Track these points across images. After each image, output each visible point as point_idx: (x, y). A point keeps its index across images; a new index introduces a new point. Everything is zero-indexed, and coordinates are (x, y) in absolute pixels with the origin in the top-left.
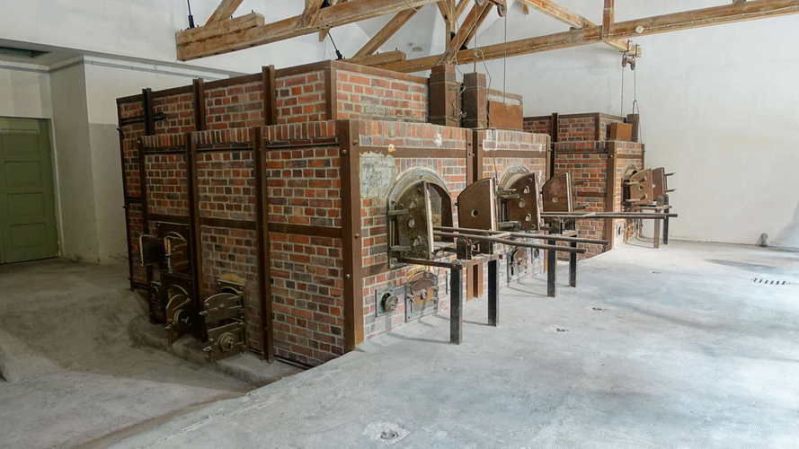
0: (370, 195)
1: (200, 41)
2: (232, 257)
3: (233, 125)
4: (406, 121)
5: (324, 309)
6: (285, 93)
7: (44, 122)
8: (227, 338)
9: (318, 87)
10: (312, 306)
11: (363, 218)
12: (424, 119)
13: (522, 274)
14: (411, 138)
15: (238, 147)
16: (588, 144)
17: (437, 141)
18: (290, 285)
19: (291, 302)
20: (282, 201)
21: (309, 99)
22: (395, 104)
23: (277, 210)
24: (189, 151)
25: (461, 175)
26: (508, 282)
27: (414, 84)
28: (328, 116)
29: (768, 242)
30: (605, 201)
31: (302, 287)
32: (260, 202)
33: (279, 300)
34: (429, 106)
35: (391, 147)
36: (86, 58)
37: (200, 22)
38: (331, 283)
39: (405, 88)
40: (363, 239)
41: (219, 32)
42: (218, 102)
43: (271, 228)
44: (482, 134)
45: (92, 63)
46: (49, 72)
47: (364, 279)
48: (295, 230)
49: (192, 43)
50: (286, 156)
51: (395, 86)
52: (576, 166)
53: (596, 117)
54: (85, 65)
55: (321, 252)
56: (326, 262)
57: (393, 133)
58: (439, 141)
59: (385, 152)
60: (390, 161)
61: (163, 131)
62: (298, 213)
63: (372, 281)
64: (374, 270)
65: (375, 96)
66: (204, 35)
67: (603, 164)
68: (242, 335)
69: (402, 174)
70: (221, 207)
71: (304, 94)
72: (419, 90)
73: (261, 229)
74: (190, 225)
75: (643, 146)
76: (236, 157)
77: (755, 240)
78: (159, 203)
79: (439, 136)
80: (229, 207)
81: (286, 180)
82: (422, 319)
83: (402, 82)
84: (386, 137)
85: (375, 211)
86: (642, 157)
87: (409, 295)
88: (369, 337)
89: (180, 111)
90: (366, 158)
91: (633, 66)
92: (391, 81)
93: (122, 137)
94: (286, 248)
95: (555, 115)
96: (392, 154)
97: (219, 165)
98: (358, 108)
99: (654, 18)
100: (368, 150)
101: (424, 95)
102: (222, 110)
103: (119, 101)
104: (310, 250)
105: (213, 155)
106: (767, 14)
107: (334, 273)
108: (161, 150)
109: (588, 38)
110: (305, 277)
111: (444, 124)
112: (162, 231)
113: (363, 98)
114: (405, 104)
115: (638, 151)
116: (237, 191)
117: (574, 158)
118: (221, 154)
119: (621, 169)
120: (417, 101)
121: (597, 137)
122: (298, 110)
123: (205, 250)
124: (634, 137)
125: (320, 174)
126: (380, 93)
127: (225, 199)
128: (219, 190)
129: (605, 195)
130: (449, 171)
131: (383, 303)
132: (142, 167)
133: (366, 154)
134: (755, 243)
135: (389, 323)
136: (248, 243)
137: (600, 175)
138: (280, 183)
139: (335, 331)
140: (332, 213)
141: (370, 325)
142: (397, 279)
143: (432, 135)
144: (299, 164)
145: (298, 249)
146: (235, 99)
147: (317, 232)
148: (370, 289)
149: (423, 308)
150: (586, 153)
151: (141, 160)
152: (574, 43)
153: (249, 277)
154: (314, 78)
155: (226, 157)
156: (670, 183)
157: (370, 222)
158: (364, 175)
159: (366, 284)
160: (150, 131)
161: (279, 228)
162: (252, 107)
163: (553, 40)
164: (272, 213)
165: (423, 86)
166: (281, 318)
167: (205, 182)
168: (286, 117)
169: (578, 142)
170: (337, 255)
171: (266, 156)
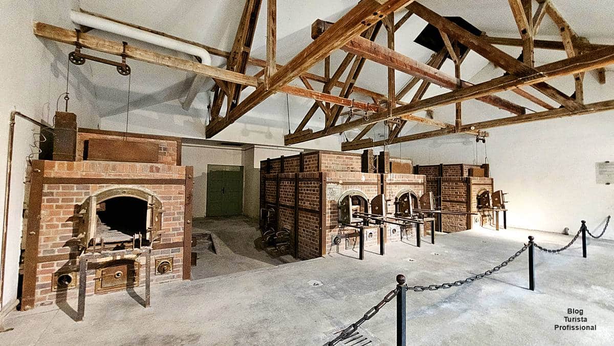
0: (331, 199)
1: (292, 139)
2: (288, 219)
3: (291, 172)
4: (352, 171)
5: (313, 240)
6: (306, 162)
7: (242, 167)
8: (283, 248)
9: (316, 160)
10: (310, 239)
11: (327, 208)
12: (360, 170)
13: (409, 236)
14: (350, 178)
15: (291, 180)
16: (457, 178)
17: (362, 179)
18: (304, 230)
19: (304, 237)
20: (303, 200)
21: (313, 164)
22: (347, 165)
23: (301, 203)
24: (278, 180)
25: (375, 192)
26: (401, 239)
27: (356, 157)
28: (318, 170)
29: (569, 232)
30: (467, 205)
31: (307, 231)
32: (297, 199)
33: (301, 236)
34: (362, 165)
35: (341, 182)
36: (255, 146)
37: (292, 132)
38: (316, 231)
39: (352, 159)
40: (327, 215)
41: (298, 136)
42: (287, 164)
43: (299, 209)
44: (386, 176)
45: (257, 147)
46: (245, 150)
47: (327, 230)
48: (307, 210)
49: (290, 140)
50: (305, 184)
51: (346, 158)
52: (452, 188)
53: (461, 166)
54: (255, 148)
55: (313, 219)
56: (315, 223)
57: (341, 176)
58: (363, 180)
59: (338, 183)
60: (340, 186)
61: (272, 173)
62: (307, 204)
63: (330, 231)
64: (332, 227)
65: (338, 162)
66: (294, 136)
67: (465, 188)
68: (288, 248)
69: (345, 192)
70: (285, 200)
71: (312, 162)
72: (358, 159)
73: (296, 209)
74: (277, 205)
75: (492, 179)
76: (291, 183)
77: (562, 231)
78: (269, 198)
79: (364, 177)
80: (288, 201)
81: (304, 192)
82: (354, 249)
83: (350, 156)
84: (338, 177)
85: (333, 205)
86: (492, 184)
87: (347, 239)
88: (329, 253)
89: (276, 166)
90: (328, 185)
91: (484, 141)
92: (345, 156)
93: (261, 174)
94: (304, 217)
95: (441, 164)
96: (342, 184)
97: (285, 186)
98: (330, 167)
99: (479, 123)
100: (330, 183)
101: (360, 161)
102: (288, 166)
103: (261, 162)
104: (310, 218)
105: (284, 182)
106: (535, 120)
107: (316, 227)
108: (270, 179)
109: (449, 132)
110: (308, 228)
111: (367, 172)
112: (269, 207)
113: (332, 163)
114: (351, 165)
115: (489, 182)
116: (290, 195)
117: (451, 185)
118: (287, 182)
119: (475, 191)
120: (357, 164)
121: (462, 175)
122: (310, 168)
123: (280, 215)
124: (486, 174)
125: (314, 191)
126: (339, 161)
127: (286, 198)
128: (285, 194)
129: (467, 203)
130: (369, 190)
131: (334, 240)
132: (265, 185)
133: (329, 184)
134: (561, 232)
135: (338, 249)
136: (292, 214)
137: (464, 193)
138: (302, 193)
139: (316, 249)
140: (317, 205)
141: (329, 248)
142: (342, 232)
143: (360, 176)
144: (309, 187)
145: (307, 217)
146: (292, 163)
147: (312, 211)
148: (330, 235)
149: (355, 245)
150: (456, 182)
151: (264, 182)
152: (443, 134)
153: (292, 227)
154: (314, 157)
155: (288, 183)
156: (506, 198)
157: (331, 209)
158: (328, 192)
159: (328, 232)
160: (269, 173)
161: (301, 209)
162: (297, 166)
163: (433, 133)
164: (300, 204)
165: (360, 157)
166: (301, 243)
167: (282, 191)
168: (306, 170)
169: (453, 177)
170: (317, 220)
171: (299, 183)
